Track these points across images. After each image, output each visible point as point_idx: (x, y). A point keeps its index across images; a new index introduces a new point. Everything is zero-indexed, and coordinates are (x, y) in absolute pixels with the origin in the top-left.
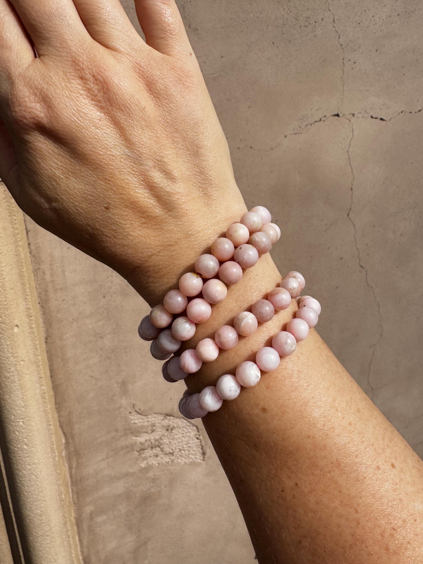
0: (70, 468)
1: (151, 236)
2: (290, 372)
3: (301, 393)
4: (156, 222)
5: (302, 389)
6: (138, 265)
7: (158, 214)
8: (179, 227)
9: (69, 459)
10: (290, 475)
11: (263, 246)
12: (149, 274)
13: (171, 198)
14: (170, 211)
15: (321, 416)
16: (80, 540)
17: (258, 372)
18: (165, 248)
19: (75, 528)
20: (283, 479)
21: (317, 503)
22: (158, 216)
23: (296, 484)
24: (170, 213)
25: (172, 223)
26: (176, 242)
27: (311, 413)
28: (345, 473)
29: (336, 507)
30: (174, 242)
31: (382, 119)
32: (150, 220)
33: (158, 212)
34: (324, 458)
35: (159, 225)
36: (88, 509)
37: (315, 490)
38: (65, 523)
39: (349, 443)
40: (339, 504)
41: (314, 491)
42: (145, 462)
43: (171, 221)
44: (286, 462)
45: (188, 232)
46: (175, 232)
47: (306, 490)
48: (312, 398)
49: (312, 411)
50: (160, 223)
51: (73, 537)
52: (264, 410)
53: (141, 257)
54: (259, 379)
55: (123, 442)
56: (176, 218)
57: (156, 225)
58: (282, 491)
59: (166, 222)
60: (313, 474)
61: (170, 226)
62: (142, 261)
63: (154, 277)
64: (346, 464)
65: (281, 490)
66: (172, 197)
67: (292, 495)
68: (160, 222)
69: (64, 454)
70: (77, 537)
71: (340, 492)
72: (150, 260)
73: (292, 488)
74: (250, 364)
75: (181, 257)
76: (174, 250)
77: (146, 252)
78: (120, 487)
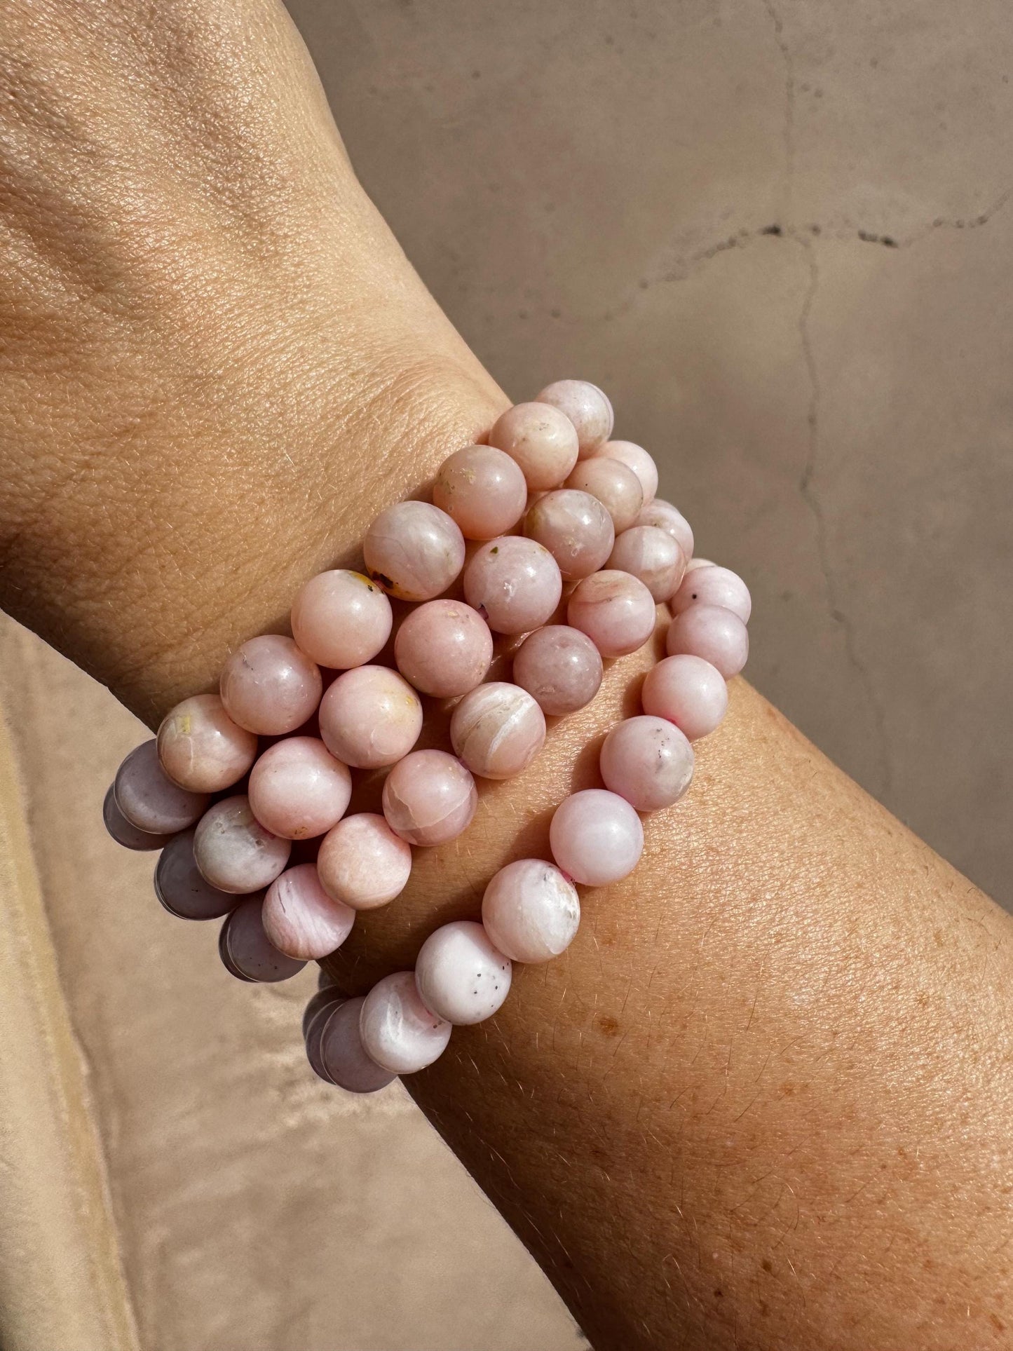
0: (105, 1135)
1: (40, 402)
2: (683, 860)
3: (737, 931)
4: (50, 342)
5: (735, 915)
6: (14, 530)
7: (50, 308)
8: (150, 352)
9: (102, 1114)
10: (739, 1234)
11: (579, 546)
12: (66, 562)
13: (94, 235)
14: (99, 289)
15: (817, 1001)
16: (137, 1313)
17: (570, 900)
18: (110, 445)
19: (122, 1284)
20: (715, 1256)
21: (852, 1322)
22: (52, 316)
23: (767, 1266)
24: (101, 297)
25: (121, 339)
26: (151, 414)
27: (781, 998)
28: (935, 1194)
29: (923, 1326)
30: (142, 416)
31: (888, 242)
32: (20, 338)
33: (46, 299)
34: (852, 1154)
35: (65, 352)
36: (154, 1237)
37: (838, 1278)
38: (93, 1277)
39: (929, 1077)
40: (933, 1312)
41: (834, 1280)
42: (298, 1115)
43: (112, 330)
44: (718, 1192)
45: (193, 369)
46: (137, 373)
47: (806, 1283)
48: (778, 942)
49: (784, 989)
50: (64, 345)
51: (117, 1308)
52: (610, 1026)
53: (12, 494)
54: (576, 923)
55: (240, 1068)
56: (132, 318)
57: (50, 354)
58: (718, 1293)
59: (92, 339)
60: (821, 1219)
61: (115, 351)
62: (24, 512)
63: (93, 574)
64: (935, 1157)
65: (712, 1290)
66: (96, 229)
67: (758, 1305)
68: (67, 340)
69: (86, 1101)
70: (127, 1307)
71: (928, 1265)
72: (55, 503)
73: (752, 1281)
74: (534, 870)
75: (181, 474)
76: (149, 451)
77: (33, 472)
78: (234, 1179)
